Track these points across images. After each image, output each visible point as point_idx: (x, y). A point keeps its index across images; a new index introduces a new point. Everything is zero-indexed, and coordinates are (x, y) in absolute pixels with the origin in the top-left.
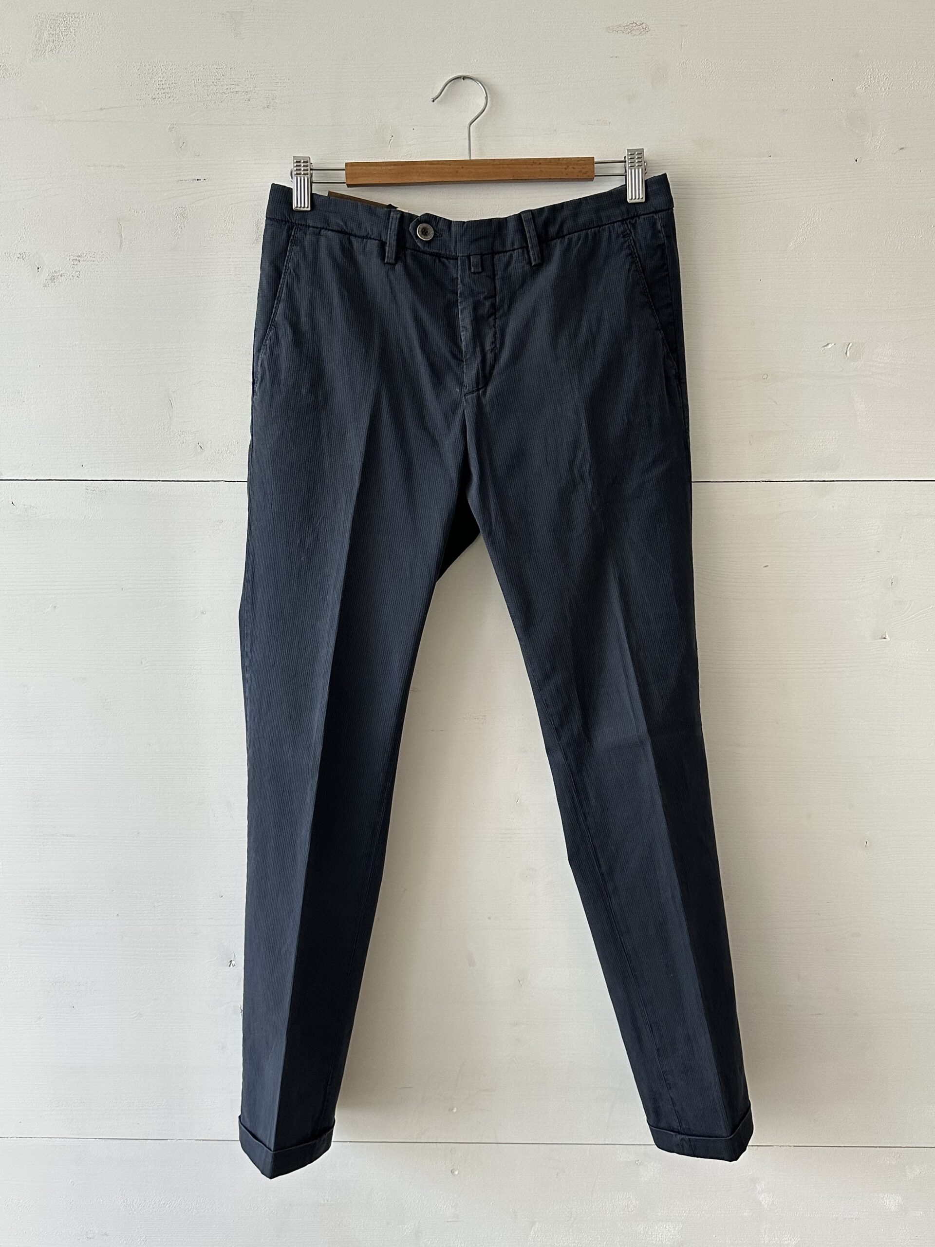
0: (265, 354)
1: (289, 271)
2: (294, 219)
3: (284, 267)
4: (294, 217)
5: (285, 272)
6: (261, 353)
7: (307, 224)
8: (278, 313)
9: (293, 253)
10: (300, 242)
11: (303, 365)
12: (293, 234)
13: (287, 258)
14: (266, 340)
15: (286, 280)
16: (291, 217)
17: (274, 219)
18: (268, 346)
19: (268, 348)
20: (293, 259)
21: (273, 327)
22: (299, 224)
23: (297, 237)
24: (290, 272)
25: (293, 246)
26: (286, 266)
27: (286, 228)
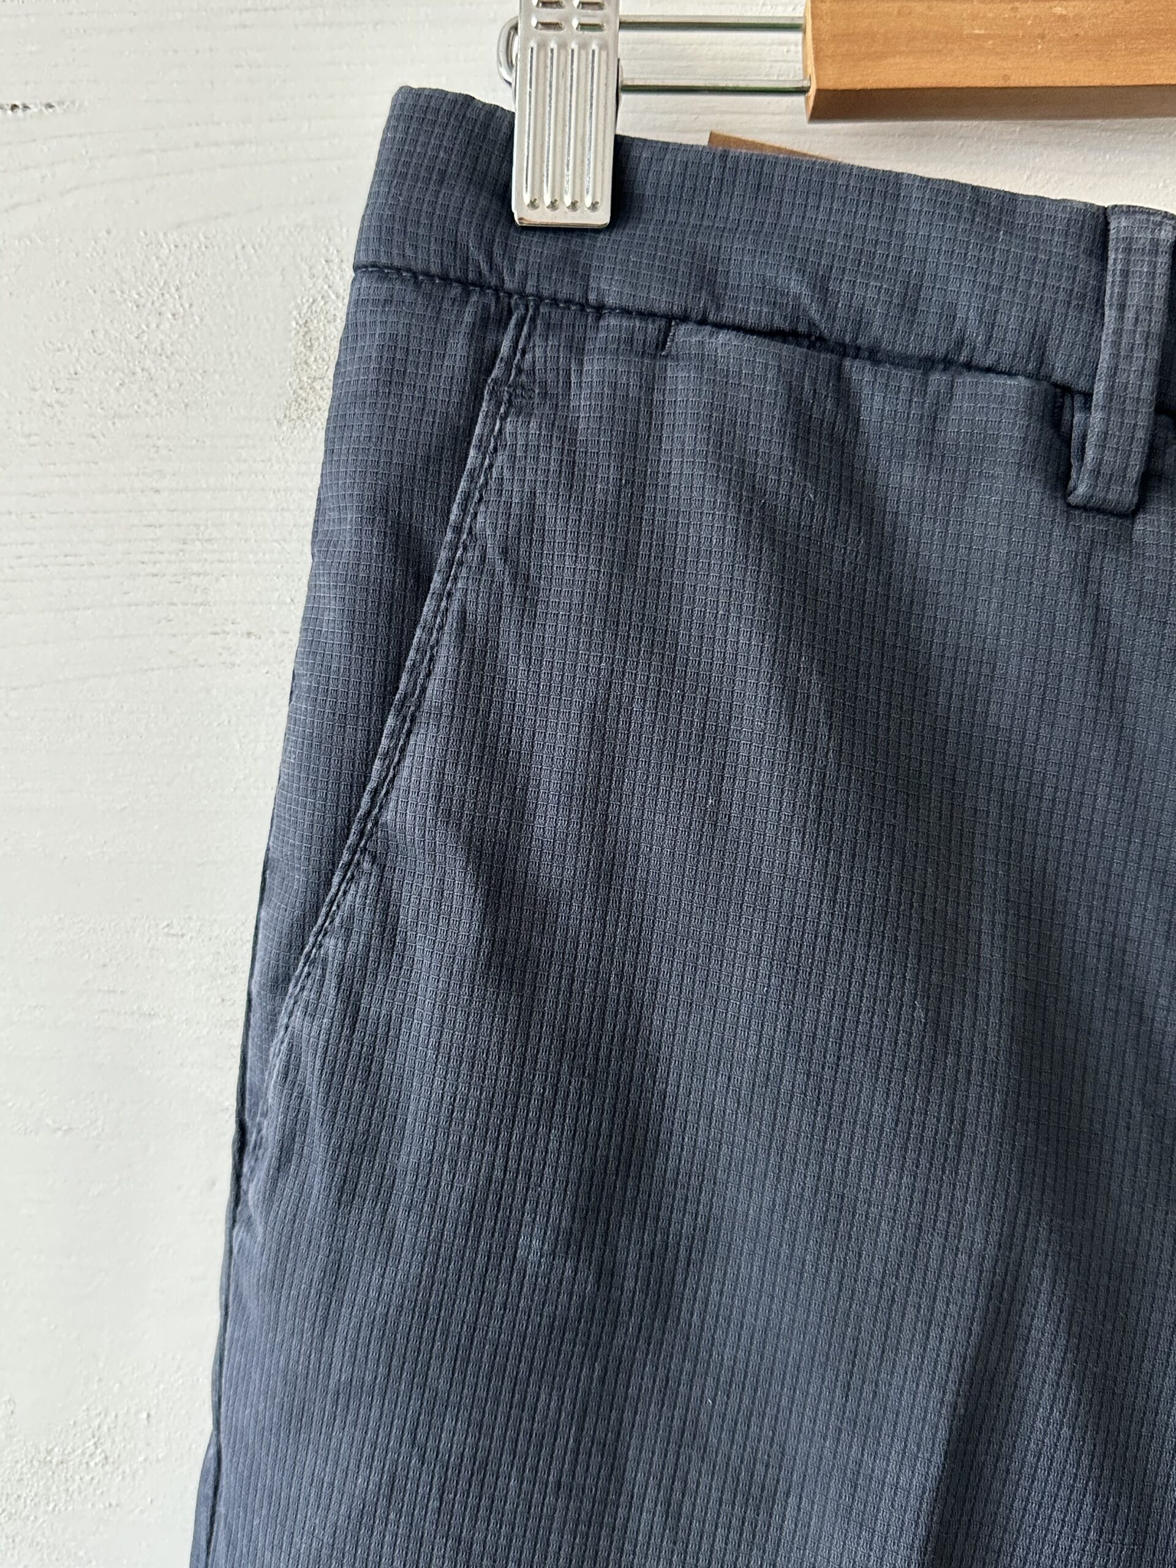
0: (311, 1012)
1: (472, 556)
2: (512, 272)
3: (449, 536)
4: (513, 261)
5: (450, 562)
6: (289, 1001)
7: (592, 297)
8: (401, 783)
9: (501, 458)
10: (544, 395)
11: (537, 1089)
12: (505, 349)
13: (463, 485)
14: (323, 932)
15: (455, 606)
16: (498, 260)
17: (398, 270)
18: (332, 968)
19: (331, 983)
20: (500, 492)
21: (366, 866)
22: (539, 298)
23: (526, 366)
24: (483, 558)
25: (504, 419)
26: (458, 530)
27: (467, 318)
